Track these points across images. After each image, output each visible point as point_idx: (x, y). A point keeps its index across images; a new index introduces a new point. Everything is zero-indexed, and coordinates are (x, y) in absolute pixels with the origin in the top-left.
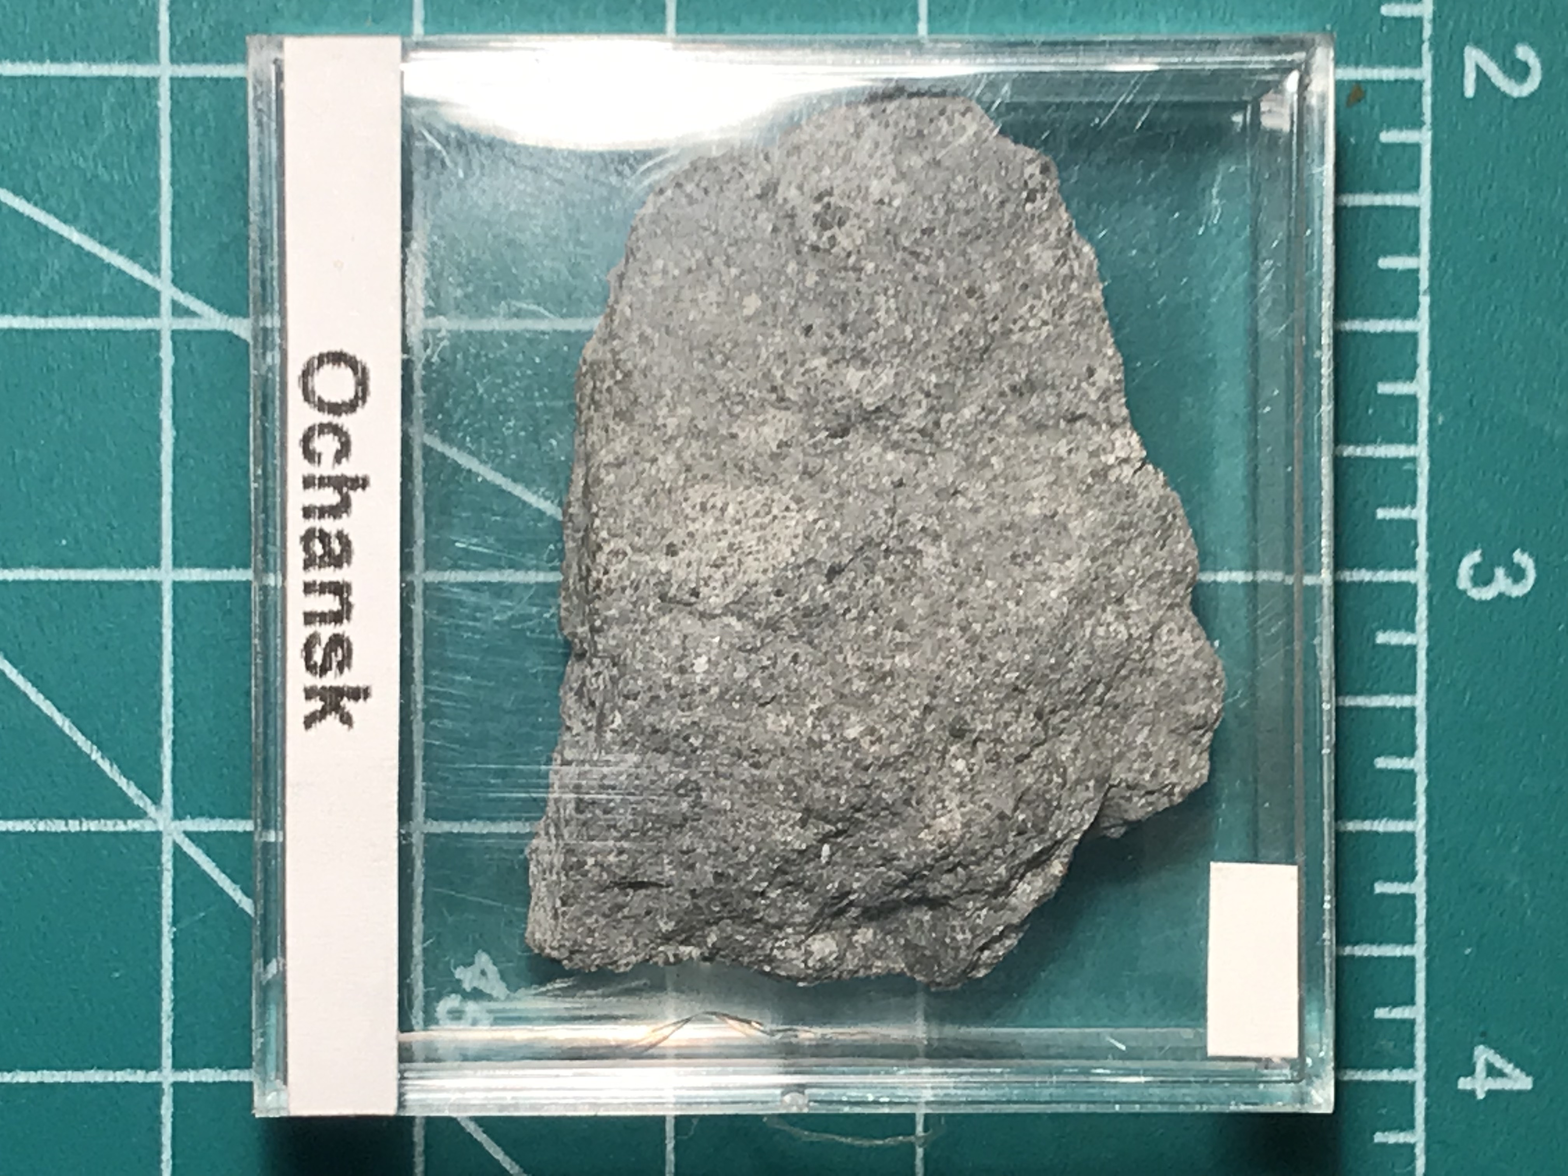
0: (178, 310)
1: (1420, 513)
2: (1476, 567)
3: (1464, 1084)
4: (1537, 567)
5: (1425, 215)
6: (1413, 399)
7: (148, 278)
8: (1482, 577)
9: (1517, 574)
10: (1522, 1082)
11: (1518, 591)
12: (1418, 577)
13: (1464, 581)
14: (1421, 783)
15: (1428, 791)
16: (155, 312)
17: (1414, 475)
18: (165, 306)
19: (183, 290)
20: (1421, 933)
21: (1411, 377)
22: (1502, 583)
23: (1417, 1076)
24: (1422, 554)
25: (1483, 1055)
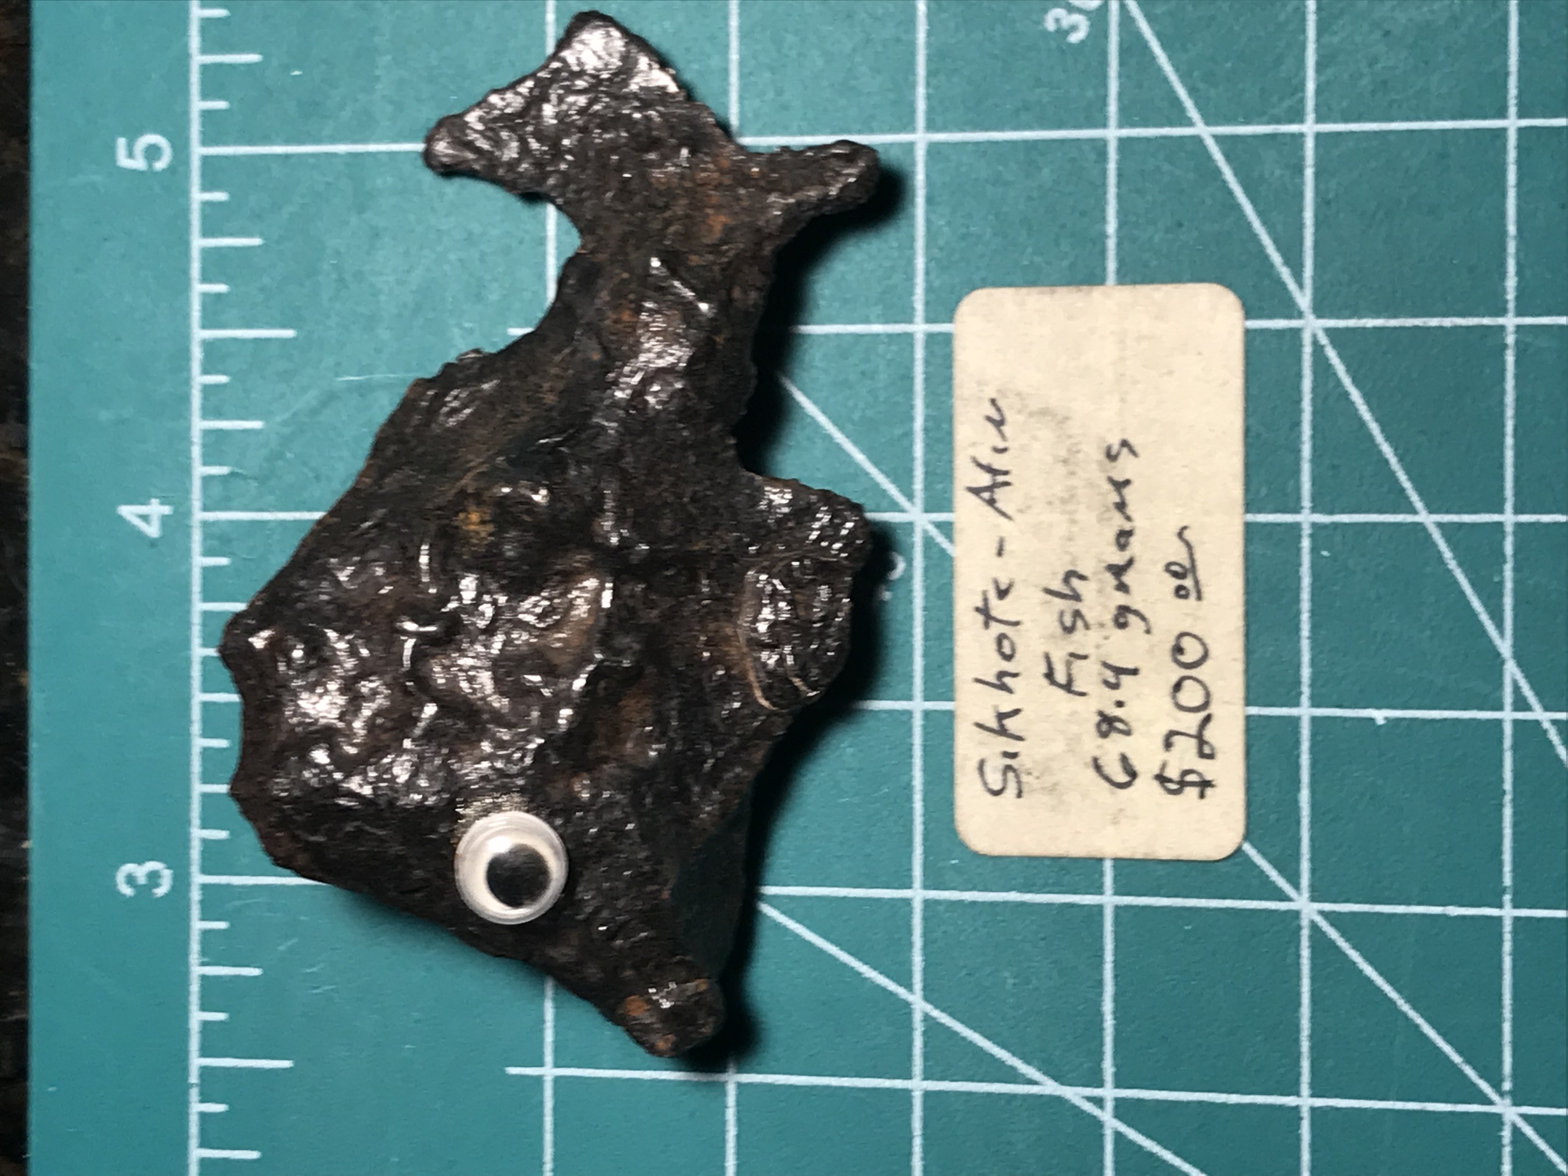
0: (1099, 1102)
1: (197, 925)
2: (157, 885)
3: (167, 510)
4: (115, 885)
5: (194, 1142)
6: (204, 1008)
7: (1123, 1128)
8: (154, 877)
9: (131, 880)
10: (127, 511)
11: (129, 868)
12: (198, 879)
13: (167, 875)
14: (196, 728)
15: (189, 722)
16: (1117, 1100)
17: (204, 952)
18: (1109, 1105)
19: (1094, 1117)
20: (196, 619)
21: (205, 1024)
22: (141, 871)
23: (199, 516)
24: (196, 895)
25: (153, 530)
